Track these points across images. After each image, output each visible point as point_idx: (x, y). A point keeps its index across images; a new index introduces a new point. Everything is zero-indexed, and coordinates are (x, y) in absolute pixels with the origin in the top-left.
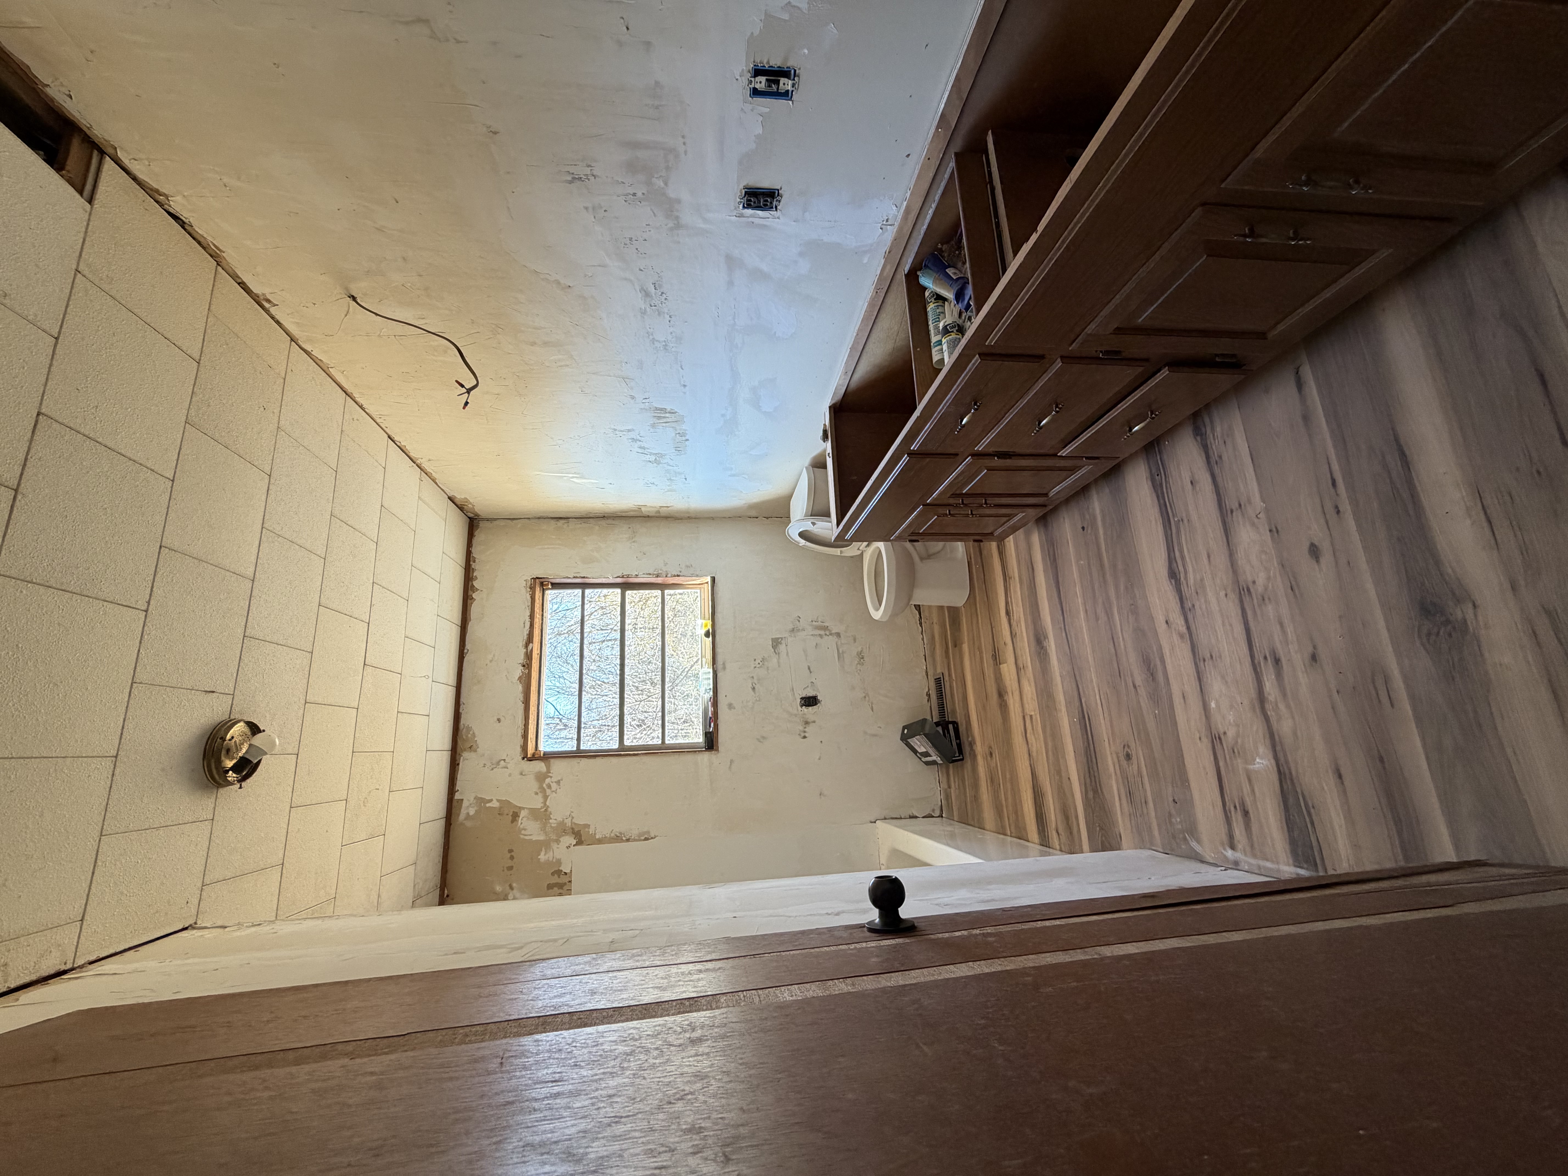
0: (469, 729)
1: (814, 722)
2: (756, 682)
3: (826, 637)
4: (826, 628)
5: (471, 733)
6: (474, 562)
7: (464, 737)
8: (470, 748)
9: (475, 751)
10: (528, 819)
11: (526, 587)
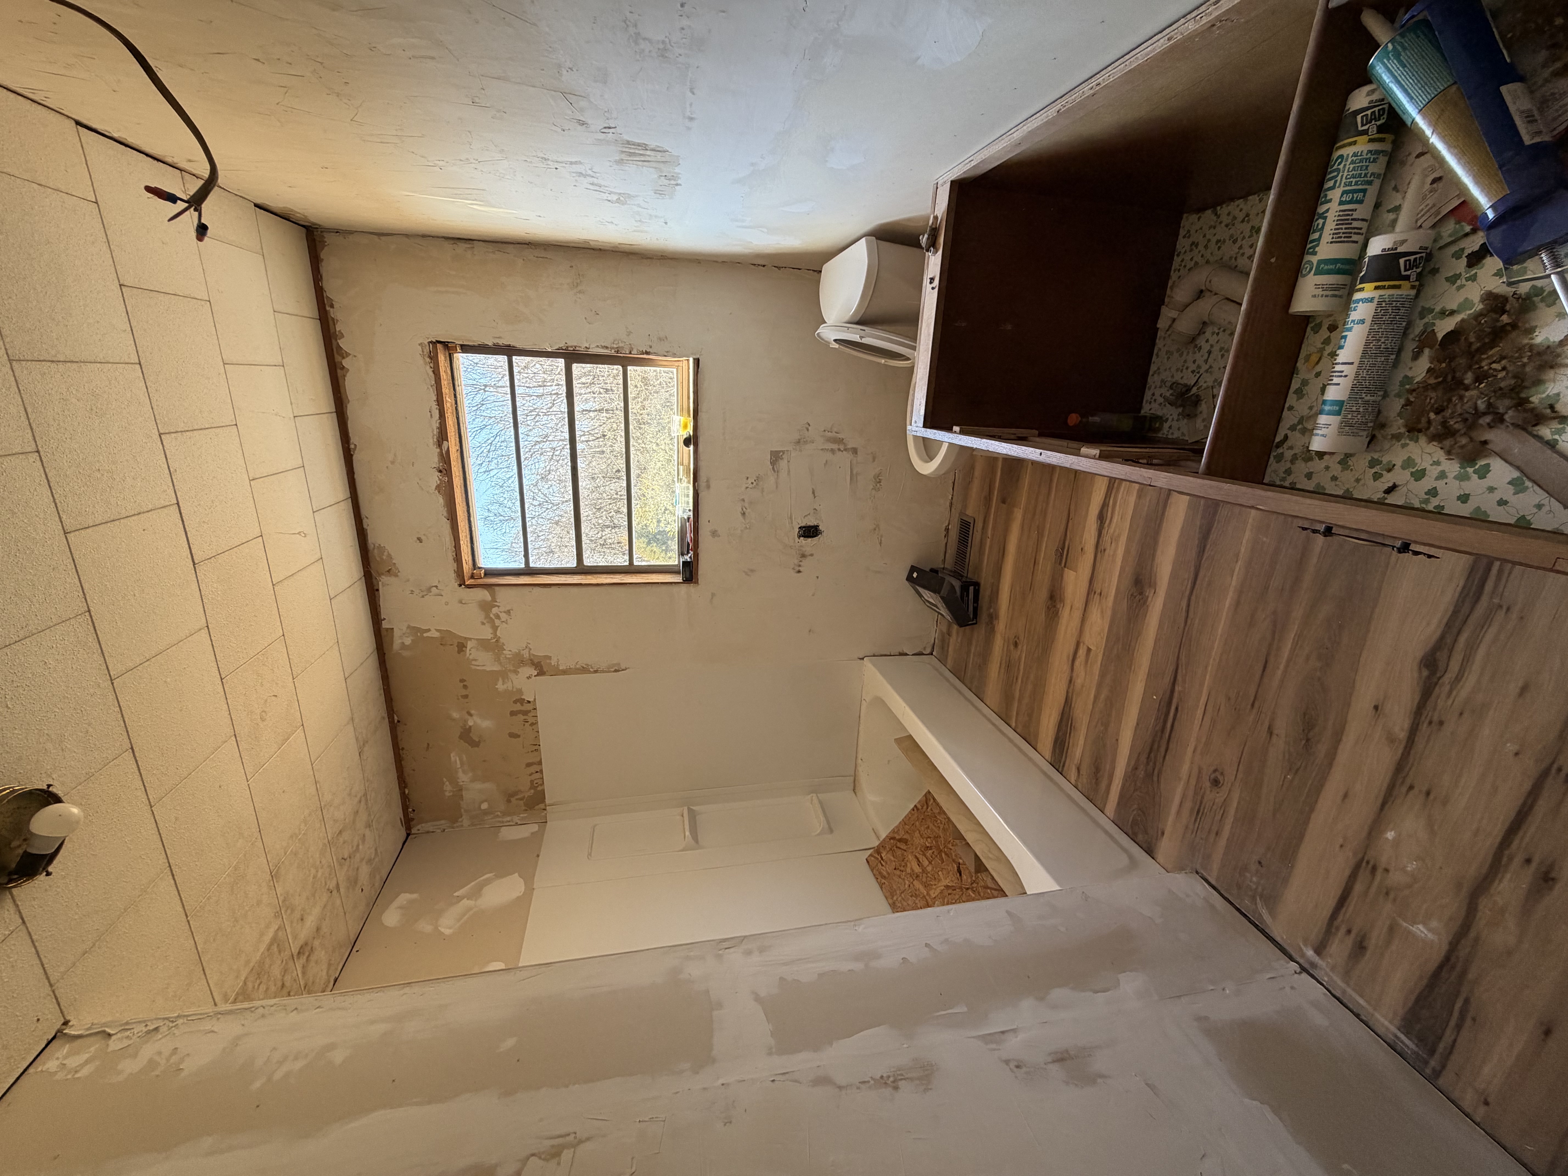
0: (381, 549)
1: (812, 555)
2: (747, 505)
3: (839, 454)
4: (840, 441)
5: (386, 554)
6: (332, 306)
7: (378, 559)
8: (389, 571)
9: (396, 576)
10: (477, 649)
11: (423, 355)
